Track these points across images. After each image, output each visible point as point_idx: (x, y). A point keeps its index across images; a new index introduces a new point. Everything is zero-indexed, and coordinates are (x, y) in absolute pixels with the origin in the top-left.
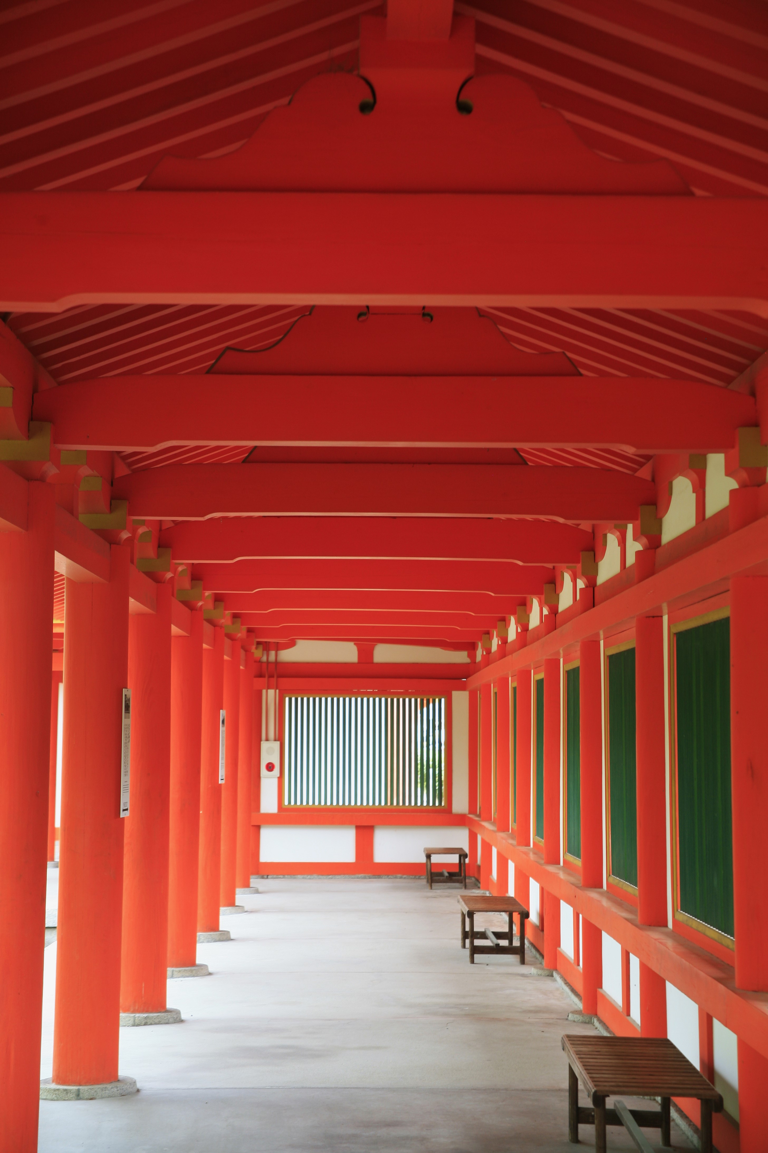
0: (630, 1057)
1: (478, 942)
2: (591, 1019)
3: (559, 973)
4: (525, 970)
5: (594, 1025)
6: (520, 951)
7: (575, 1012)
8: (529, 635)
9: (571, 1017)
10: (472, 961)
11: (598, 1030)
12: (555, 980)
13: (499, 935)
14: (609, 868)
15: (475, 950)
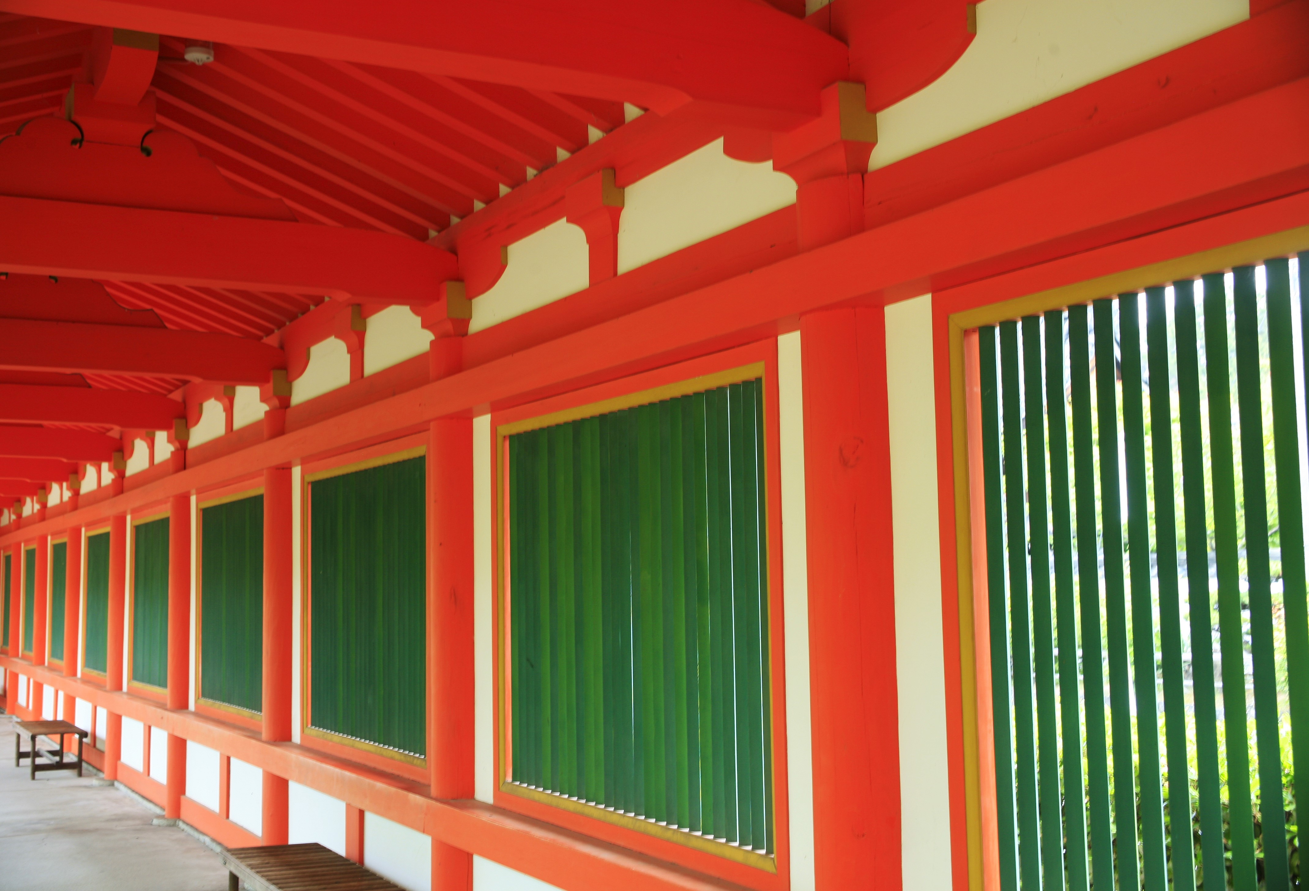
0: (299, 866)
1: (39, 761)
2: (176, 822)
3: (122, 783)
4: (83, 781)
5: (179, 828)
6: (76, 767)
7: (159, 817)
8: (80, 500)
9: (156, 822)
10: (33, 777)
11: (186, 832)
12: (117, 789)
13: (53, 753)
14: (199, 692)
15: (37, 768)
